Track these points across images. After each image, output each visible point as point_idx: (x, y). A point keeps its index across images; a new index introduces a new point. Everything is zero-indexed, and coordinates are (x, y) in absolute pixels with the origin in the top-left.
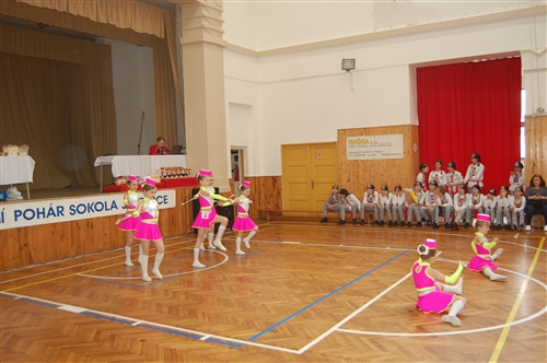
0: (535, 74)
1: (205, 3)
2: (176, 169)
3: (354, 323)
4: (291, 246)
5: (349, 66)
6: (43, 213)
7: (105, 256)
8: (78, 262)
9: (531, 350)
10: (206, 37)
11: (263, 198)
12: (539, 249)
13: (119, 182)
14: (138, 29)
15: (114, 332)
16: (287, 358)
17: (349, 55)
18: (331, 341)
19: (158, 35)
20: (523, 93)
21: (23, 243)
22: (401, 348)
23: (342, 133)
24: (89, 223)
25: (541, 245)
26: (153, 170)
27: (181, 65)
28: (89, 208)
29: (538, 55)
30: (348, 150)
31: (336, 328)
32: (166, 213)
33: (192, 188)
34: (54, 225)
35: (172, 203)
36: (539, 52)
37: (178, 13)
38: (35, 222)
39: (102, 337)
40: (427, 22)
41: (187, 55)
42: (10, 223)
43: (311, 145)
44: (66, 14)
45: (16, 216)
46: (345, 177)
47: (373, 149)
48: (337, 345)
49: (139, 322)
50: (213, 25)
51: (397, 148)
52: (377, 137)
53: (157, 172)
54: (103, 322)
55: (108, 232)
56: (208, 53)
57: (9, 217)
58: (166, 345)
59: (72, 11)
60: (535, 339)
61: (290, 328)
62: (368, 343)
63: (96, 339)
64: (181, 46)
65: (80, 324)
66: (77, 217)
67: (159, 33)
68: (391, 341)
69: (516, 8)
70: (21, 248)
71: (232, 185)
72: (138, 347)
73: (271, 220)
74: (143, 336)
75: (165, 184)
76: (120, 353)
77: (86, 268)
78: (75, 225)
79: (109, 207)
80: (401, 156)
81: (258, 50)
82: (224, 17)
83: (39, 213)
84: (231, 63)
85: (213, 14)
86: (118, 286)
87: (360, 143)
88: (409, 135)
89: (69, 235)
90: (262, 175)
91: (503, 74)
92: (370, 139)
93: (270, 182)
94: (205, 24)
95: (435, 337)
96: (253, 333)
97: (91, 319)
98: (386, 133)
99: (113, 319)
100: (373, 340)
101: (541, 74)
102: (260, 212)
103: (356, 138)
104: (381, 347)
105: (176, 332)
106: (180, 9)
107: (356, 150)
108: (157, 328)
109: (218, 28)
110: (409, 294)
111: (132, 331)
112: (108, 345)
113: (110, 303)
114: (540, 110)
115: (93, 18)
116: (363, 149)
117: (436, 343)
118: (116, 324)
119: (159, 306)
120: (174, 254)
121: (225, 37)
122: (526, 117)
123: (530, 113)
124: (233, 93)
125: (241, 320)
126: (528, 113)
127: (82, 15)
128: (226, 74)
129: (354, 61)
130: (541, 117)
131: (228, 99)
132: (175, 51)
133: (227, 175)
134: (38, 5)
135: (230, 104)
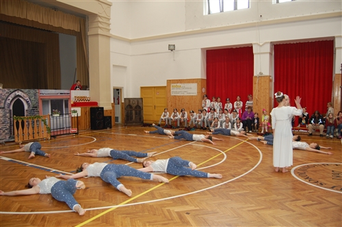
0: (259, 55)
1: (100, 15)
5: (172, 48)
10: (100, 32)
14: (66, 28)
15: (16, 168)
17: (172, 43)
23: (169, 82)
29: (261, 46)
30: (172, 90)
32: (76, 119)
33: (90, 107)
36: (261, 44)
37: (87, 20)
40: (210, 27)
41: (91, 40)
43: (154, 87)
44: (25, 20)
46: (170, 104)
47: (183, 90)
49: (30, 164)
50: (105, 26)
51: (193, 90)
52: (185, 84)
56: (100, 38)
58: (34, 173)
59: (29, 18)
63: (6, 170)
64: (88, 36)
67: (77, 29)
69: (252, 22)
71: (113, 107)
74: (27, 170)
75: (75, 105)
80: (196, 94)
81: (130, 39)
82: (111, 21)
84: (114, 45)
85: (105, 21)
87: (177, 87)
88: (200, 83)
91: (245, 53)
92: (182, 85)
94: (100, 25)
98: (189, 82)
101: (263, 55)
103: (175, 85)
105: (43, 169)
106: (88, 17)
107: (175, 90)
109: (107, 28)
111: (24, 168)
114: (261, 73)
115: (41, 22)
116: (178, 90)
121: (111, 32)
122: (255, 76)
124: (114, 60)
125: (75, 165)
126: (255, 74)
127: (34, 20)
128: (111, 50)
129: (174, 45)
130: (261, 77)
131: (112, 63)
132: (85, 38)
133: (110, 101)
134: (11, 15)
135: (114, 65)
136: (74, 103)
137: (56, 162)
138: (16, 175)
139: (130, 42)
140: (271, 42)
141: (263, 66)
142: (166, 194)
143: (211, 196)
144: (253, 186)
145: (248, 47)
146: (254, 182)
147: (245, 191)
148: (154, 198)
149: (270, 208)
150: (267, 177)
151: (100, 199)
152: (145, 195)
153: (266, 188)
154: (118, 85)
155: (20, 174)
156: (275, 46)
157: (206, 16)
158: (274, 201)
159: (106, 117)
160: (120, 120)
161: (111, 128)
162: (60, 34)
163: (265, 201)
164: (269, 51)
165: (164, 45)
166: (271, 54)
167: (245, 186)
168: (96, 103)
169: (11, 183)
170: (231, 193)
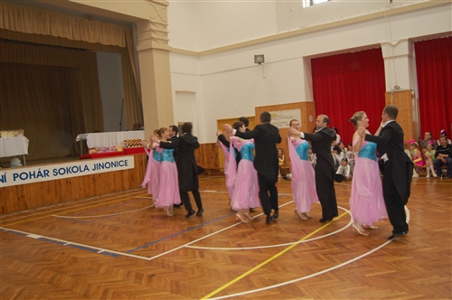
0: (392, 61)
1: (153, 21)
5: (259, 60)
6: (34, 175)
10: (153, 47)
11: (206, 159)
13: (91, 152)
14: (105, 43)
15: (50, 249)
16: (140, 262)
17: (259, 52)
19: (121, 46)
21: (20, 196)
22: (214, 256)
23: (259, 110)
24: (68, 181)
26: (119, 142)
28: (68, 170)
29: (394, 46)
31: (186, 246)
32: (127, 173)
34: (42, 183)
35: (131, 165)
36: (394, 43)
37: (134, 29)
38: (28, 181)
39: (40, 252)
40: (314, 25)
41: (142, 58)
42: (10, 182)
44: (50, 37)
45: (15, 178)
47: (281, 121)
49: (69, 243)
50: (161, 36)
52: (283, 112)
53: (121, 143)
55: (82, 187)
56: (155, 54)
57: (10, 178)
58: (74, 256)
59: (53, 34)
60: (305, 251)
62: (197, 253)
63: (36, 253)
64: (137, 52)
65: (33, 245)
66: (59, 177)
67: (121, 44)
68: (212, 253)
69: (378, 11)
70: (19, 199)
73: (211, 175)
74: (65, 251)
75: (126, 152)
78: (57, 183)
79: (82, 169)
81: (198, 51)
82: (169, 29)
83: (31, 175)
84: (175, 63)
85: (160, 28)
86: (72, 222)
89: (53, 189)
90: (205, 142)
91: (371, 59)
92: (278, 113)
93: (211, 147)
94: (154, 35)
98: (288, 108)
99: (55, 242)
100: (202, 252)
101: (397, 60)
105: (87, 248)
106: (136, 26)
109: (164, 38)
111: (61, 248)
114: (397, 87)
115: (70, 38)
118: (54, 245)
119: (89, 233)
121: (172, 45)
122: (387, 93)
123: (390, 90)
124: (177, 83)
125: (132, 241)
126: (388, 90)
127: (61, 36)
128: (171, 70)
129: (263, 56)
130: (397, 92)
131: (174, 89)
132: (134, 56)
134: (29, 32)
135: (176, 92)
136: (124, 150)
137: (106, 238)
138: (50, 260)
139: (198, 55)
140: (410, 40)
141: (399, 76)
142: (270, 280)
143: (337, 280)
144: (401, 262)
145: (374, 49)
146: (402, 256)
147: (389, 272)
148: (251, 287)
149: (432, 297)
150: (420, 248)
151: (172, 292)
152: (237, 282)
153: (421, 266)
155: (56, 258)
156: (415, 43)
157: (306, 8)
158: (436, 285)
162: (97, 52)
163: (423, 285)
164: (407, 52)
165: (248, 56)
166: (410, 56)
167: (389, 263)
169: (44, 272)
170: (367, 275)
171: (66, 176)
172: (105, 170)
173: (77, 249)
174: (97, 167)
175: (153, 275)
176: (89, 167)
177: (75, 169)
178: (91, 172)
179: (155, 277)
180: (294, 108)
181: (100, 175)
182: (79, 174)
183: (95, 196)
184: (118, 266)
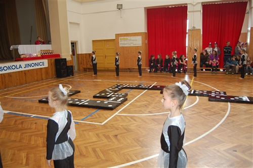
0: (192, 13)
2: (47, 51)
3: (124, 111)
4: (97, 81)
5: (120, 7)
7: (18, 88)
8: (6, 91)
9: (191, 118)
11: (85, 62)
12: (192, 81)
13: (22, 56)
15: (23, 120)
16: (97, 127)
17: (120, 2)
18: (115, 119)
20: (188, 21)
22: (142, 120)
23: (118, 35)
24: (9, 74)
25: (193, 79)
27: (48, 5)
28: (9, 68)
29: (194, 5)
30: (120, 42)
31: (117, 113)
32: (44, 70)
33: (54, 58)
35: (46, 65)
39: (18, 122)
43: (104, 40)
47: (130, 42)
48: (118, 120)
49: (34, 115)
51: (138, 42)
52: (131, 37)
53: (39, 52)
54: (18, 116)
55: (18, 78)
60: (192, 114)
61: (98, 115)
62: (130, 119)
63: (15, 124)
65: (7, 118)
66: (4, 72)
68: (139, 118)
71: (72, 57)
72: (34, 126)
73: (89, 71)
74: (36, 121)
75: (43, 57)
76: (26, 129)
77: (9, 94)
78: (3, 76)
79: (18, 67)
80: (141, 45)
86: (24, 101)
87: (124, 39)
88: (144, 36)
90: (84, 53)
91: (181, 11)
92: (129, 38)
93: (88, 56)
95: (155, 115)
96: (83, 117)
97: (12, 115)
98: (135, 36)
99: (22, 115)
100: (132, 117)
101: (195, 13)
102: (84, 68)
103: (123, 38)
104: (134, 120)
107: (123, 42)
108: (42, 118)
110: (145, 99)
111: (31, 119)
112: (20, 126)
113: (21, 108)
114: (194, 27)
116: (126, 42)
117: (156, 117)
118: (24, 117)
119: (42, 108)
120: (48, 87)
122: (189, 30)
123: (190, 28)
124: (71, 18)
129: (122, 5)
131: (69, 21)
133: (69, 53)
135: (70, 23)
136: (41, 56)
138: (30, 129)
140: (202, 3)
154: (74, 40)
159: (69, 66)
160: (76, 69)
161: (73, 75)
167: (244, 119)
168: (59, 55)
171: (8, 71)
172: (32, 68)
173: (44, 120)
174: (27, 66)
175: (116, 136)
176: (22, 66)
177: (14, 67)
178: (23, 69)
179: (119, 137)
180: (138, 36)
181: (28, 71)
182: (16, 70)
183: (26, 83)
184: (85, 130)
